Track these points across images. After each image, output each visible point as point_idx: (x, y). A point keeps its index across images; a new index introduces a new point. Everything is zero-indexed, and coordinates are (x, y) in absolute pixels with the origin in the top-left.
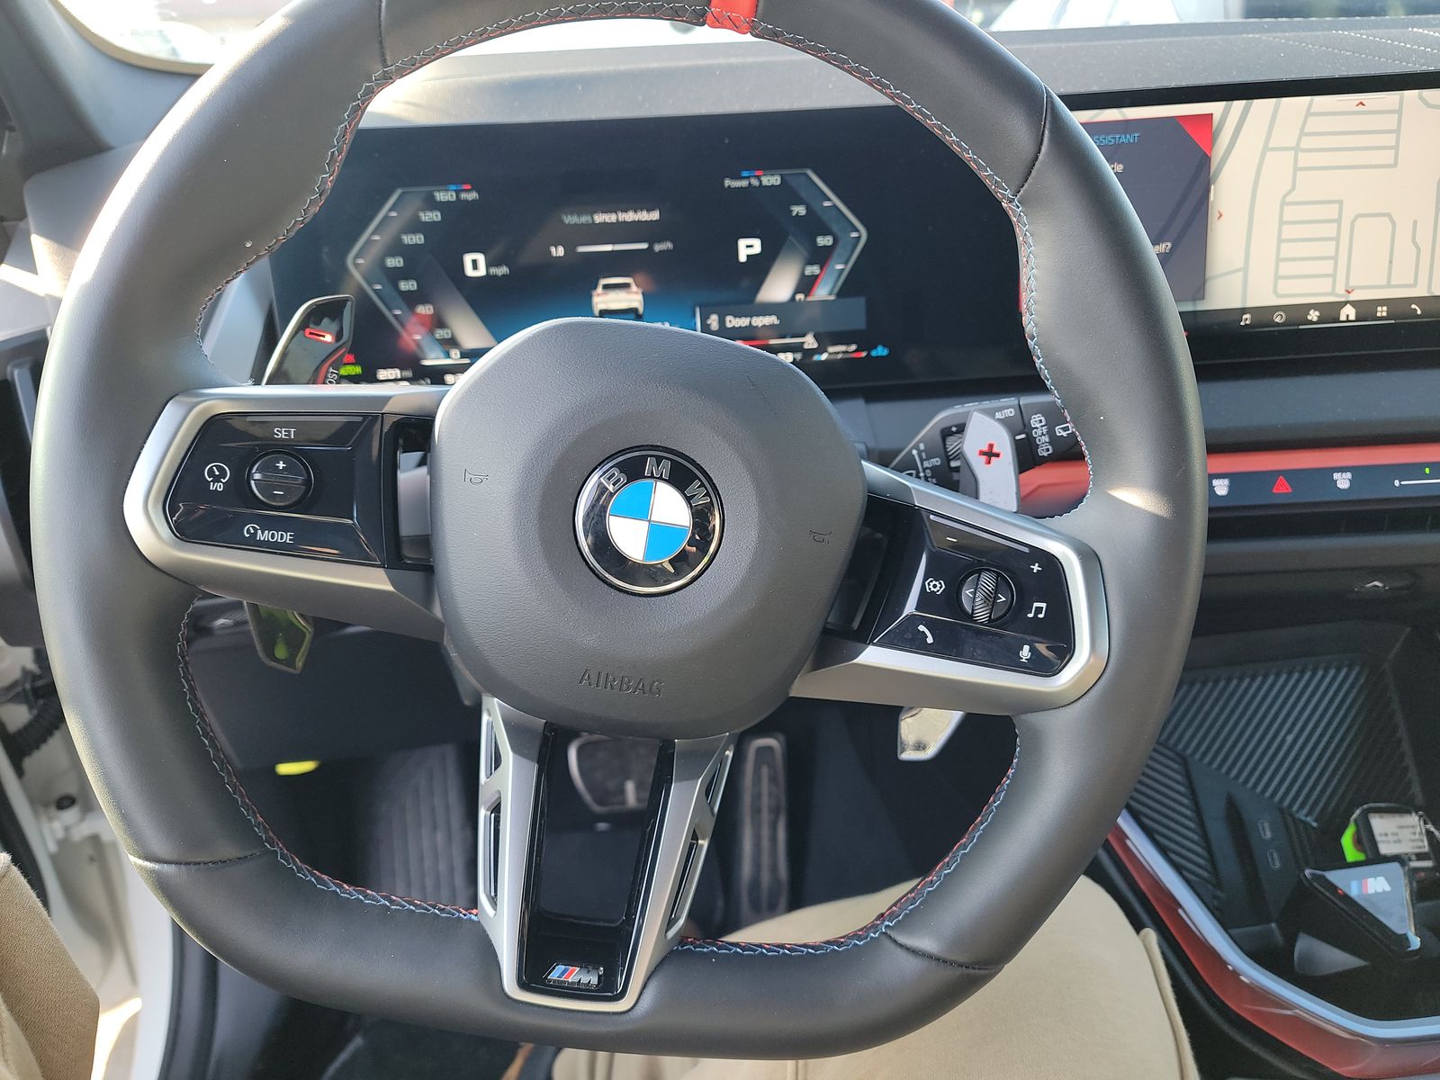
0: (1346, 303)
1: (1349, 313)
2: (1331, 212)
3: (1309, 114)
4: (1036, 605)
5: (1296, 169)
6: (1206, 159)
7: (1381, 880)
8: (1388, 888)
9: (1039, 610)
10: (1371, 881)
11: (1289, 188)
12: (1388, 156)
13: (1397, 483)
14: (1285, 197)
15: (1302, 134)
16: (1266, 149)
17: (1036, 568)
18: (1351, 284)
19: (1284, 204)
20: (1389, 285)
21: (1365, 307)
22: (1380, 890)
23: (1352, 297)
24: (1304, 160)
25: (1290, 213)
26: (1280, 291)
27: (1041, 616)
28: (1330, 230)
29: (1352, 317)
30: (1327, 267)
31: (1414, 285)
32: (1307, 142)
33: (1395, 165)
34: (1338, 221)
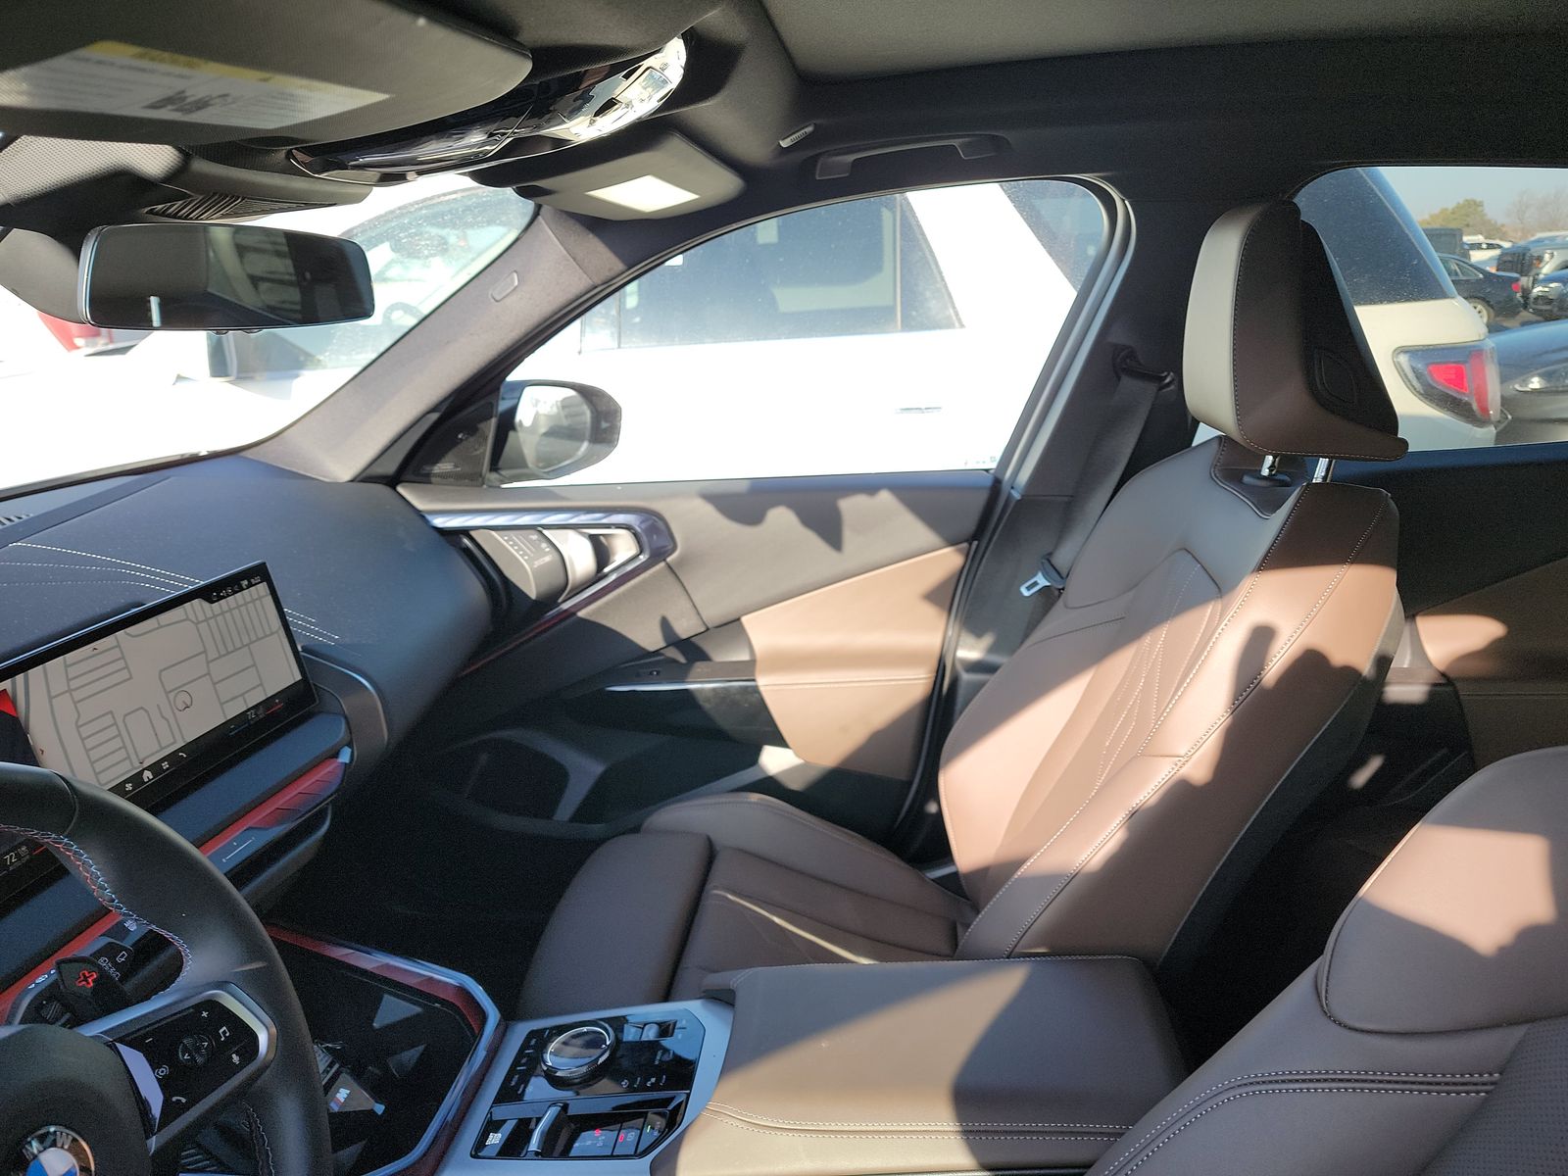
0: (144, 769)
1: (148, 775)
2: (108, 720)
3: (67, 667)
4: (221, 1031)
5: (75, 703)
6: (15, 720)
7: (342, 1090)
8: (348, 1092)
9: (224, 1032)
10: (338, 1095)
11: (76, 716)
12: (125, 674)
13: (224, 860)
14: (77, 722)
15: (69, 680)
16: (51, 698)
17: (205, 1014)
18: (142, 756)
19: (78, 727)
20: (162, 749)
21: (155, 768)
22: (345, 1096)
23: (145, 765)
24: (78, 695)
25: (86, 731)
26: (103, 782)
27: (228, 1034)
28: (113, 731)
29: (151, 777)
30: (122, 754)
31: (175, 742)
32: (74, 684)
33: (131, 678)
34: (115, 724)
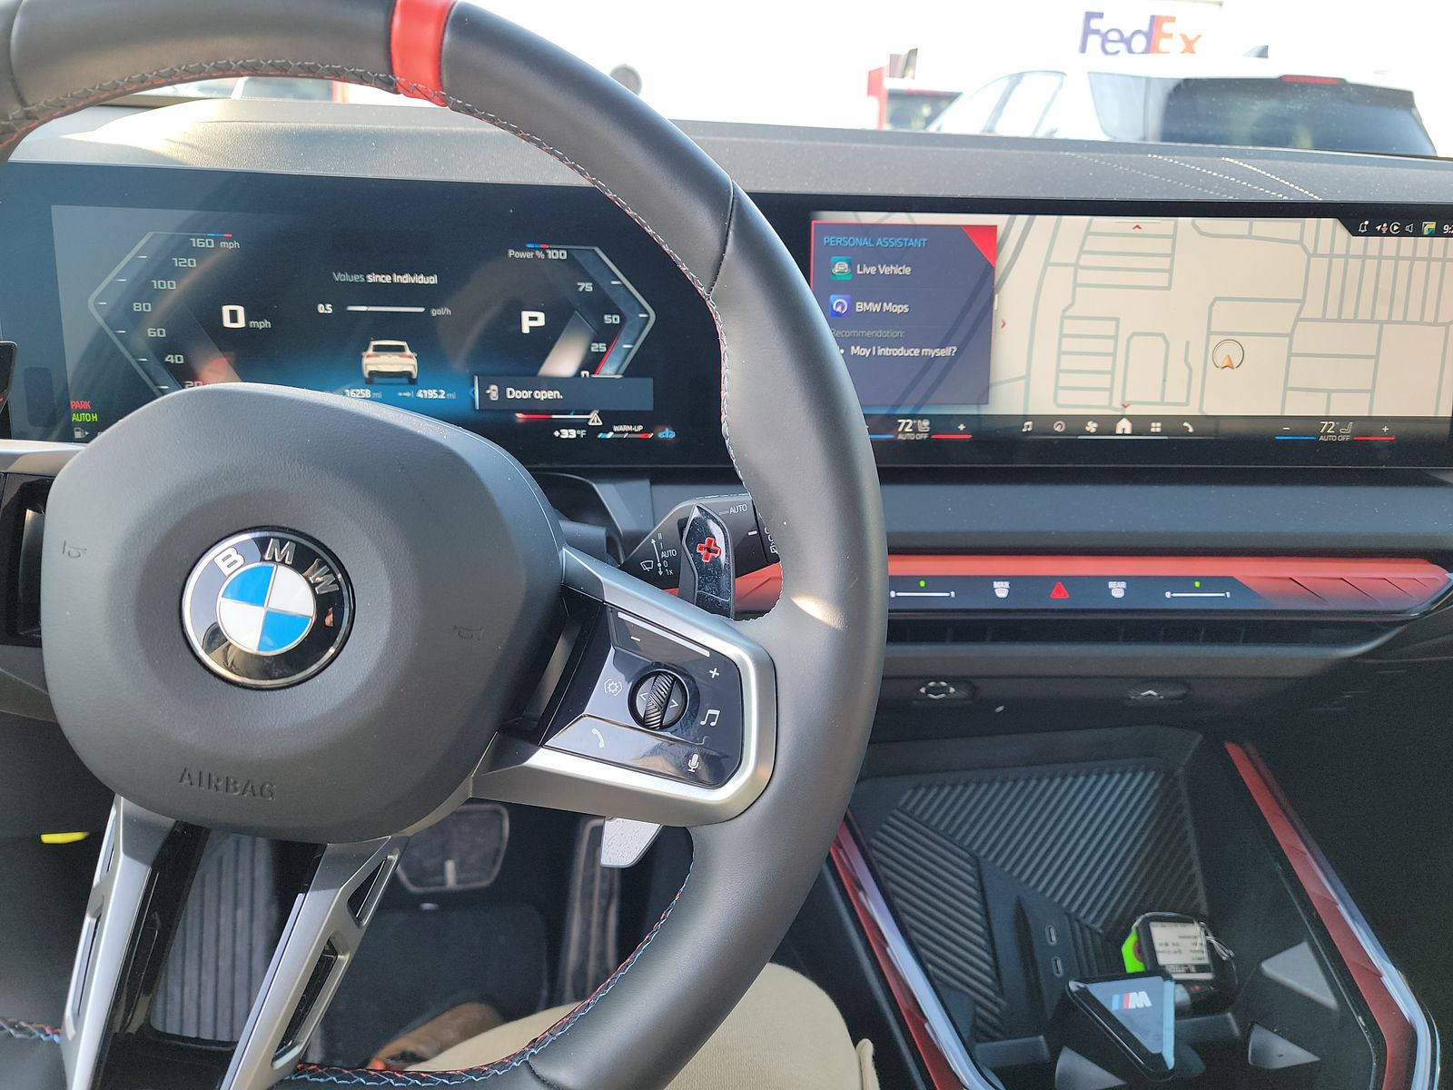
0: (1122, 417)
1: (1124, 427)
2: (1108, 328)
3: (1088, 233)
4: (710, 712)
5: (1076, 285)
6: (990, 270)
9: (712, 717)
11: (1069, 302)
12: (1162, 279)
13: (1168, 595)
14: (1064, 311)
15: (1082, 252)
16: (1047, 263)
17: (714, 673)
18: (1128, 399)
19: (1063, 317)
20: (1162, 403)
21: (1140, 422)
23: (1129, 412)
24: (1083, 276)
25: (1070, 326)
26: (1060, 401)
27: (713, 724)
28: (1108, 346)
29: (1128, 431)
30: (1104, 381)
31: (1186, 404)
32: (1086, 260)
33: (1169, 288)
34: (1115, 338)
